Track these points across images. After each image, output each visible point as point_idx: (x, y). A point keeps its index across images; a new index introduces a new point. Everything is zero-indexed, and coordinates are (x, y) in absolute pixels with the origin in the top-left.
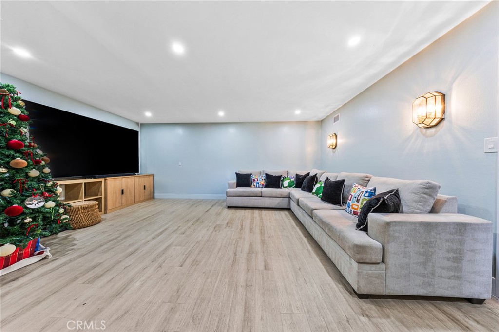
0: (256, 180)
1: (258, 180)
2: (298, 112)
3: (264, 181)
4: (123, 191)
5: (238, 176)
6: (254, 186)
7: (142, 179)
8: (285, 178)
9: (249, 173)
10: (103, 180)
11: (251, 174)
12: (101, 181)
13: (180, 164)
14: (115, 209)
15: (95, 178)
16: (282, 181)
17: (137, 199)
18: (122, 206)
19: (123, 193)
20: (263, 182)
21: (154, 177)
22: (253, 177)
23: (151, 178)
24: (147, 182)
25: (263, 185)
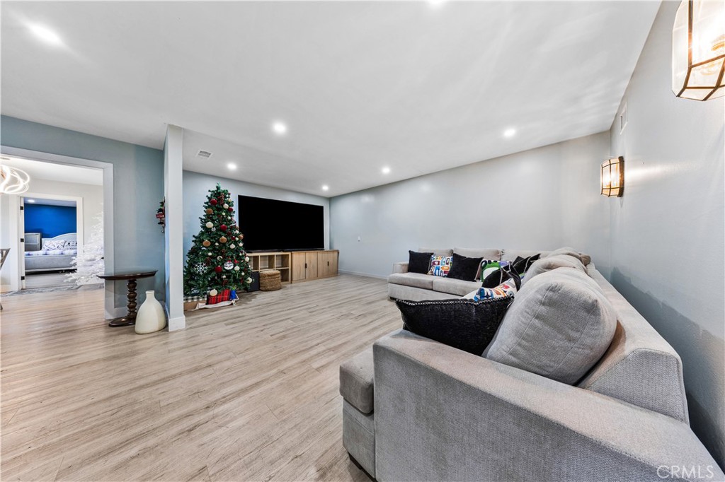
0: (437, 263)
1: (439, 264)
2: (510, 133)
3: (449, 266)
4: (306, 265)
5: (413, 255)
6: (432, 272)
7: (326, 254)
8: (490, 262)
9: (429, 251)
10: (289, 253)
11: (432, 254)
12: (288, 255)
13: (359, 239)
14: (299, 280)
15: (283, 251)
16: (483, 268)
17: (320, 274)
18: (305, 279)
19: (306, 267)
20: (447, 267)
21: (338, 253)
22: (434, 258)
23: (336, 254)
24: (331, 257)
25: (445, 272)
